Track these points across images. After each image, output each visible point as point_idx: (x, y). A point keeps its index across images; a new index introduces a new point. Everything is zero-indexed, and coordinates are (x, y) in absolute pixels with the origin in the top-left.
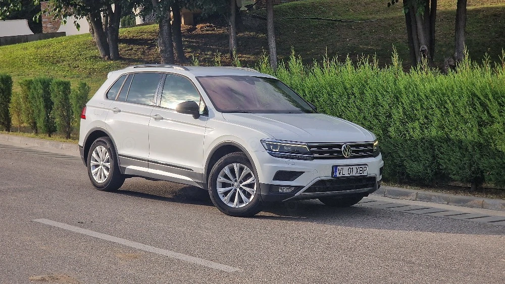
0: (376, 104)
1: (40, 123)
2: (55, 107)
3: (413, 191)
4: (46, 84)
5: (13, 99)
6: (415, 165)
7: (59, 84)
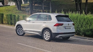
0: (80, 21)
1: (9, 23)
2: (13, 20)
3: (88, 38)
4: (11, 15)
5: (4, 18)
6: (88, 33)
7: (14, 15)
